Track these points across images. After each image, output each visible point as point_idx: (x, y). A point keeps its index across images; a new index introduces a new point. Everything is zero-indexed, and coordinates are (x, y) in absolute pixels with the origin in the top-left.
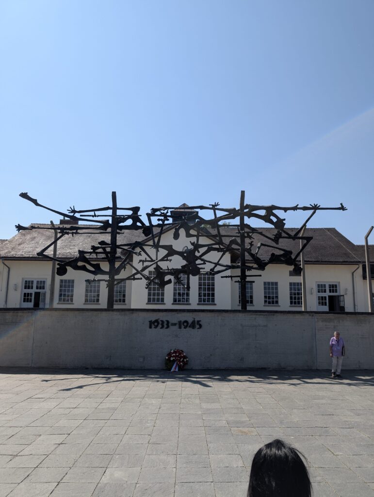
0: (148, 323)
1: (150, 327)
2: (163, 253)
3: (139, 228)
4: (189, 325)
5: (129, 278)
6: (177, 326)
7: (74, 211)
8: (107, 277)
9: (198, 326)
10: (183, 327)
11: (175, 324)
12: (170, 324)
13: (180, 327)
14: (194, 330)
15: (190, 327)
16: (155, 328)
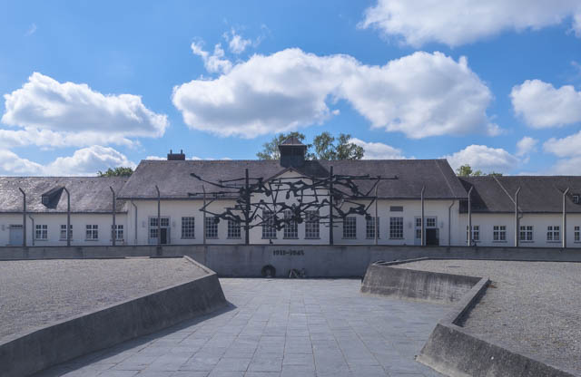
2: (279, 207)
3: (263, 192)
5: (257, 225)
7: (221, 182)
8: (244, 224)
14: (300, 256)
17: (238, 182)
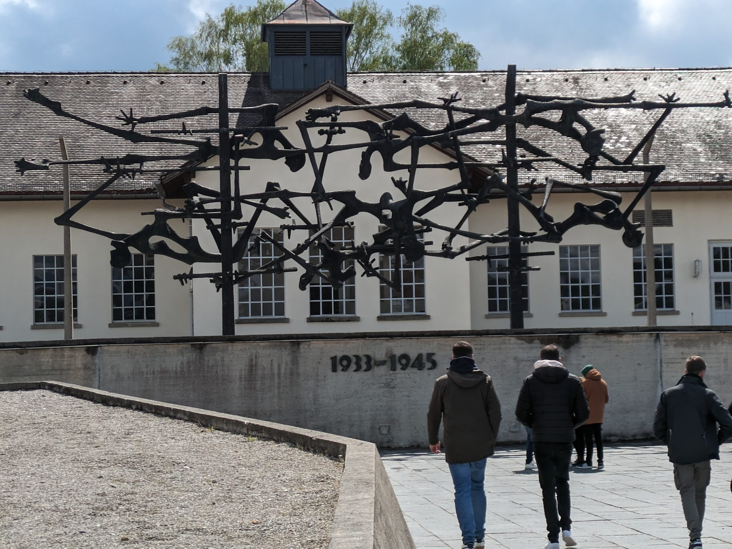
0: (330, 362)
1: (334, 369)
4: (412, 362)
6: (389, 364)
7: (131, 120)
9: (429, 365)
10: (399, 366)
11: (383, 363)
12: (372, 363)
13: (393, 368)
14: (422, 371)
15: (413, 366)
16: (343, 370)
17: (191, 122)
